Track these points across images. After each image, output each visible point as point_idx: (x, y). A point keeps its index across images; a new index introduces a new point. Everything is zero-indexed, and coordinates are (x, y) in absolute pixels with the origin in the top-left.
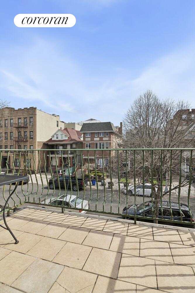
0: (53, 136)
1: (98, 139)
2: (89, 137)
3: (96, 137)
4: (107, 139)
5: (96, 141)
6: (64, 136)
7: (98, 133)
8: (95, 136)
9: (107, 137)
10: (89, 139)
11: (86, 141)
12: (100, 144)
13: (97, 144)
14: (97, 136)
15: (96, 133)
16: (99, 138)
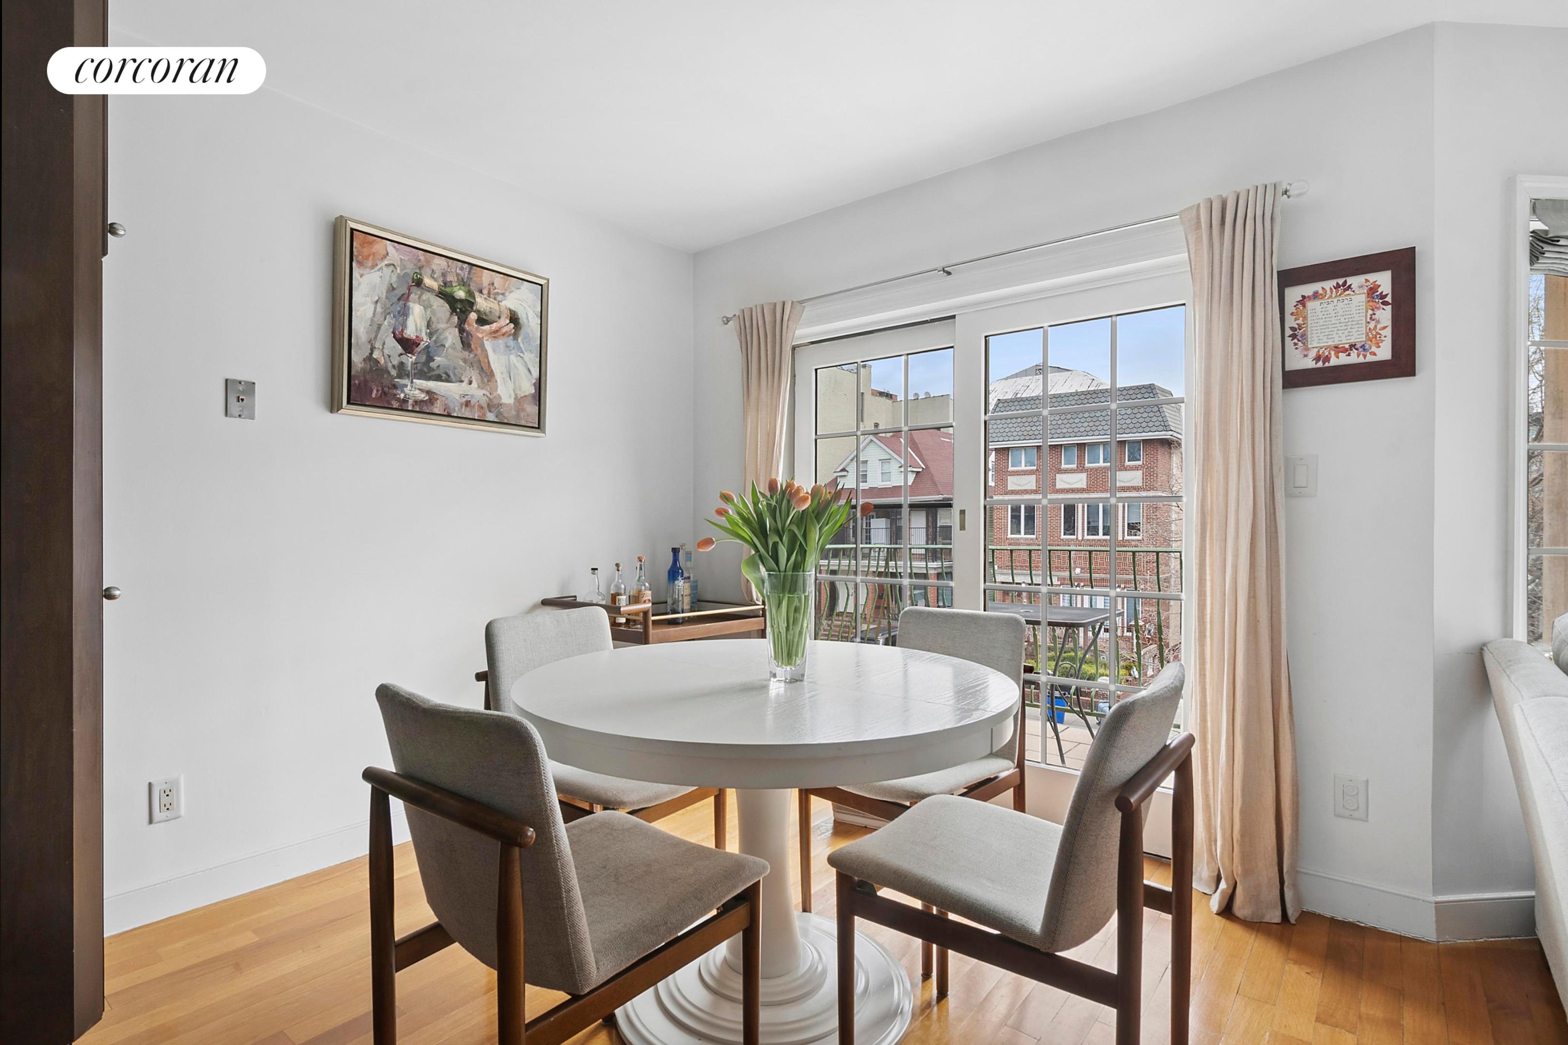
0: (843, 470)
1: (1080, 480)
2: (1031, 473)
3: (1066, 471)
4: (1134, 478)
5: (1067, 491)
6: (894, 467)
7: (1081, 446)
8: (1064, 466)
9: (1136, 468)
10: (1030, 482)
11: (1013, 492)
12: (1092, 511)
13: (1070, 511)
14: (1074, 466)
15: (1068, 447)
16: (1084, 476)
